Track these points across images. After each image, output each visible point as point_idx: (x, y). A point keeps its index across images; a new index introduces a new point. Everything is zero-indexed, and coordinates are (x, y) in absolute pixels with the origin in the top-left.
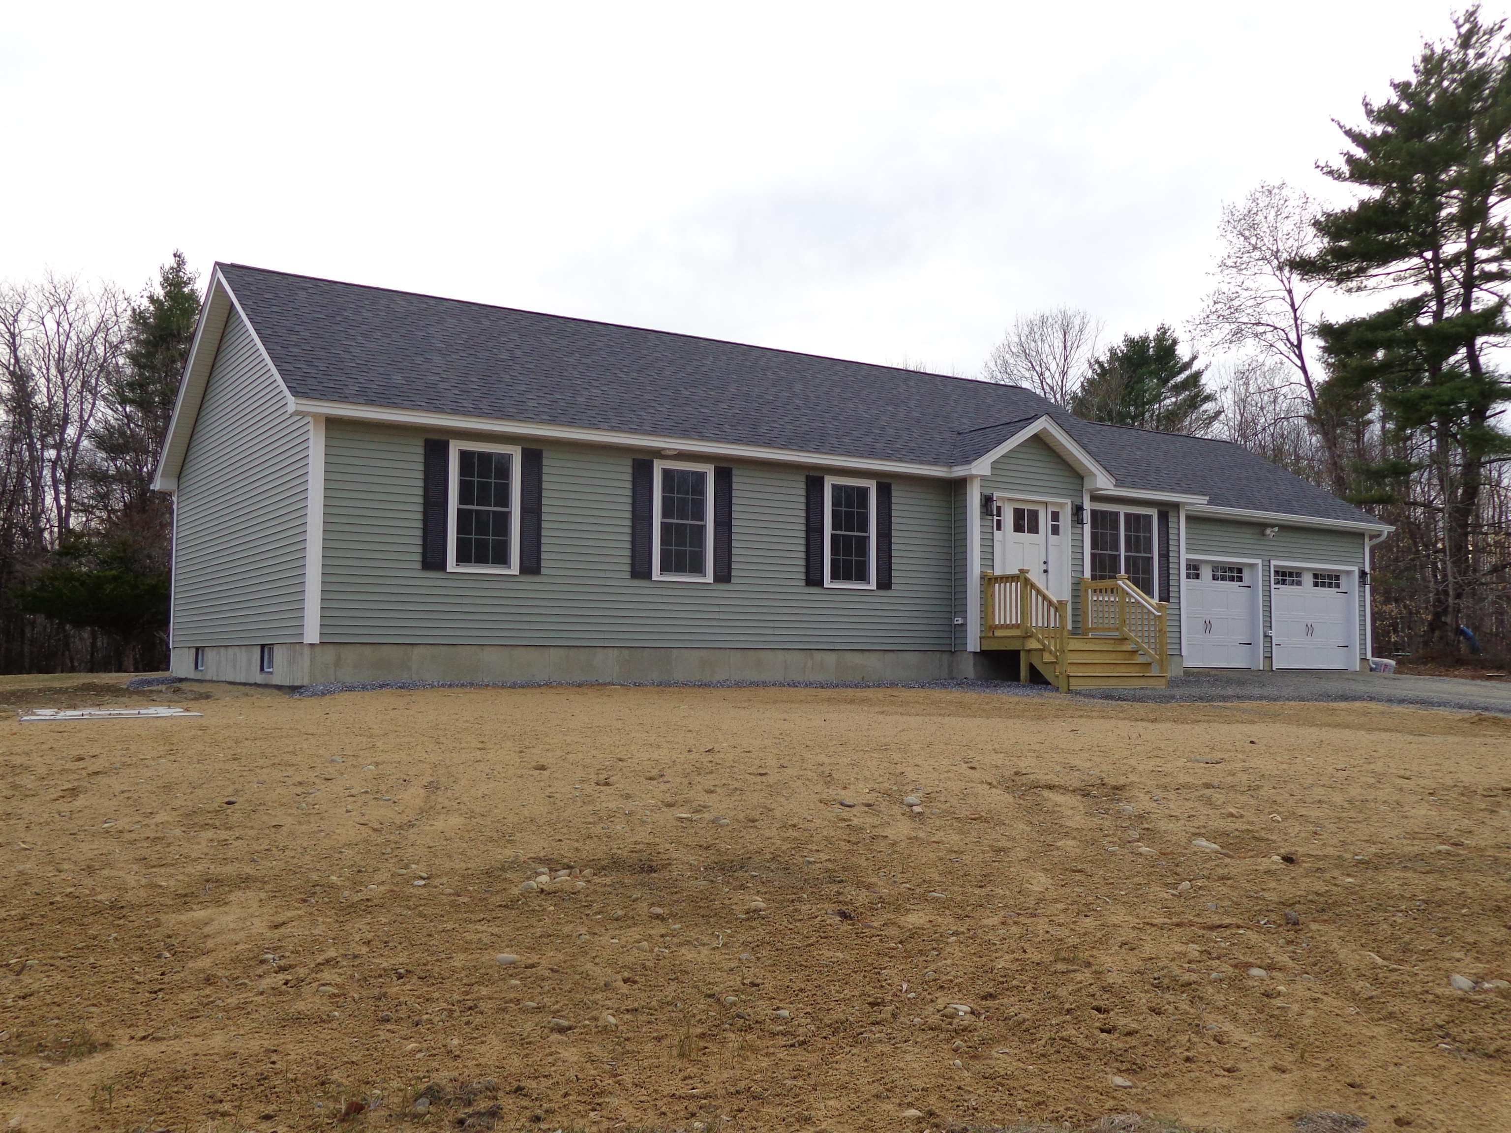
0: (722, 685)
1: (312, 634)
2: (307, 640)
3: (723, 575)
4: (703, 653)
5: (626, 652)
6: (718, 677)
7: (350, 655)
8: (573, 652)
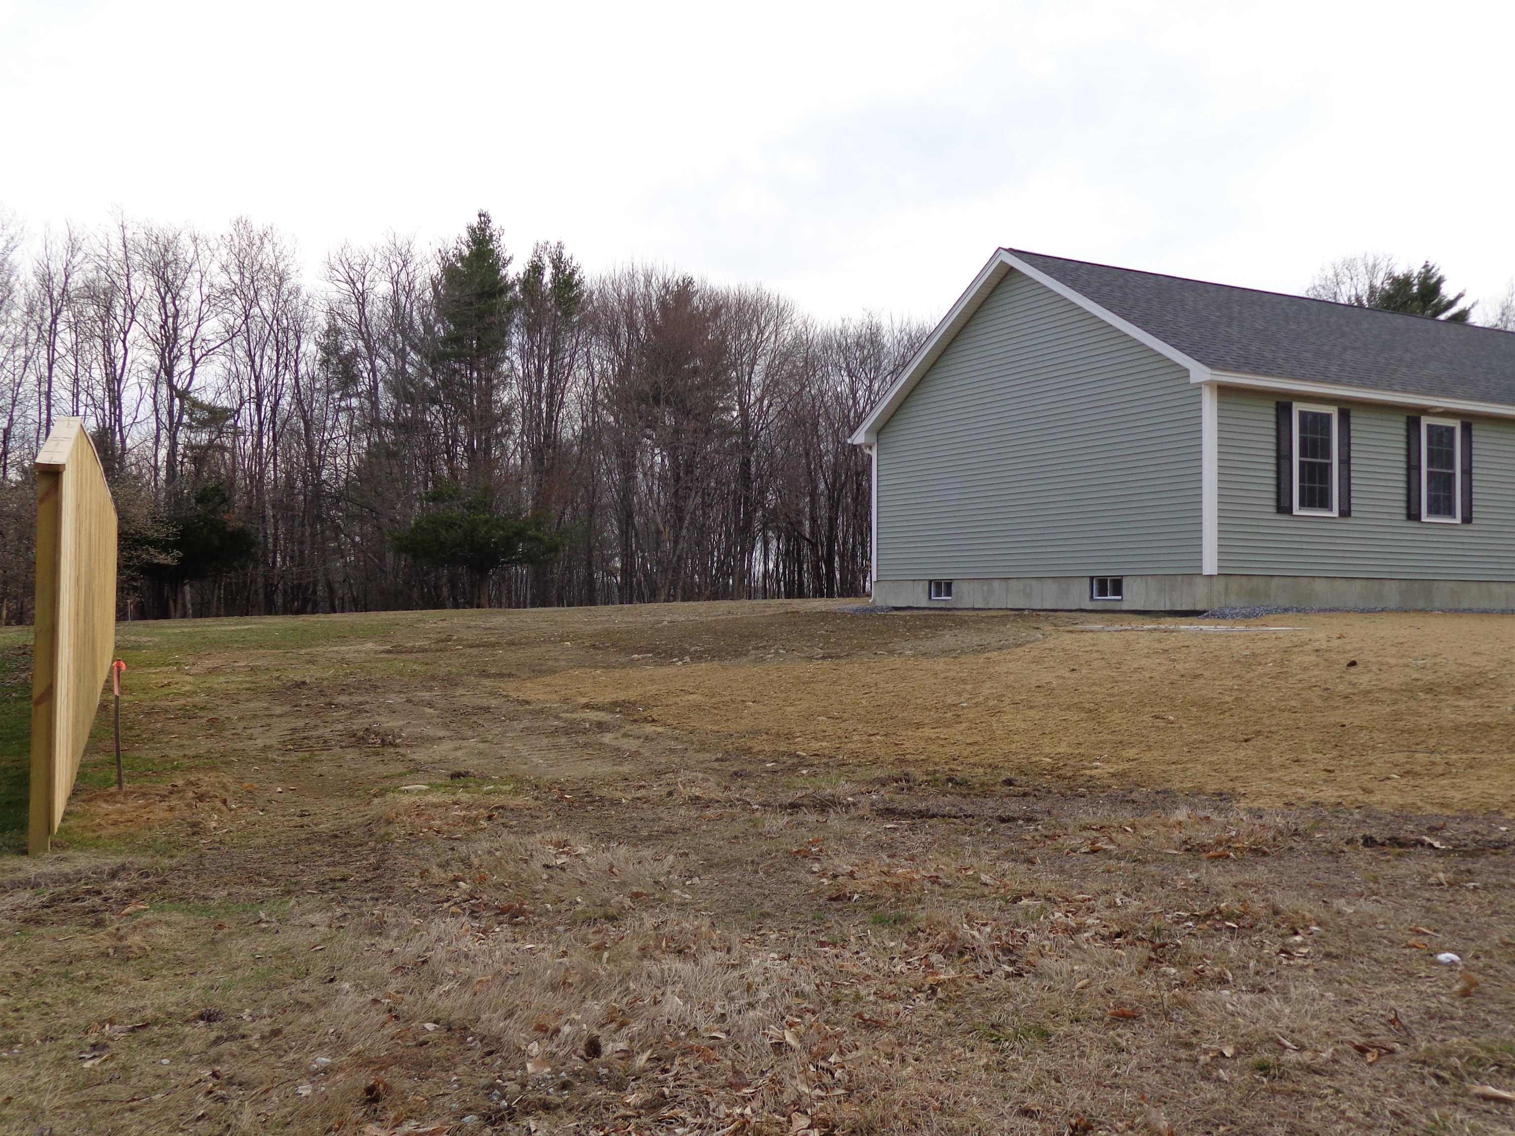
0: (1469, 611)
1: (1210, 565)
2: (1206, 572)
3: (1467, 519)
4: (1452, 585)
5: (1403, 583)
6: (1465, 605)
7: (1234, 584)
8: (1370, 583)
